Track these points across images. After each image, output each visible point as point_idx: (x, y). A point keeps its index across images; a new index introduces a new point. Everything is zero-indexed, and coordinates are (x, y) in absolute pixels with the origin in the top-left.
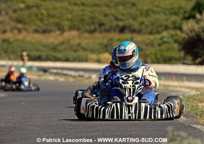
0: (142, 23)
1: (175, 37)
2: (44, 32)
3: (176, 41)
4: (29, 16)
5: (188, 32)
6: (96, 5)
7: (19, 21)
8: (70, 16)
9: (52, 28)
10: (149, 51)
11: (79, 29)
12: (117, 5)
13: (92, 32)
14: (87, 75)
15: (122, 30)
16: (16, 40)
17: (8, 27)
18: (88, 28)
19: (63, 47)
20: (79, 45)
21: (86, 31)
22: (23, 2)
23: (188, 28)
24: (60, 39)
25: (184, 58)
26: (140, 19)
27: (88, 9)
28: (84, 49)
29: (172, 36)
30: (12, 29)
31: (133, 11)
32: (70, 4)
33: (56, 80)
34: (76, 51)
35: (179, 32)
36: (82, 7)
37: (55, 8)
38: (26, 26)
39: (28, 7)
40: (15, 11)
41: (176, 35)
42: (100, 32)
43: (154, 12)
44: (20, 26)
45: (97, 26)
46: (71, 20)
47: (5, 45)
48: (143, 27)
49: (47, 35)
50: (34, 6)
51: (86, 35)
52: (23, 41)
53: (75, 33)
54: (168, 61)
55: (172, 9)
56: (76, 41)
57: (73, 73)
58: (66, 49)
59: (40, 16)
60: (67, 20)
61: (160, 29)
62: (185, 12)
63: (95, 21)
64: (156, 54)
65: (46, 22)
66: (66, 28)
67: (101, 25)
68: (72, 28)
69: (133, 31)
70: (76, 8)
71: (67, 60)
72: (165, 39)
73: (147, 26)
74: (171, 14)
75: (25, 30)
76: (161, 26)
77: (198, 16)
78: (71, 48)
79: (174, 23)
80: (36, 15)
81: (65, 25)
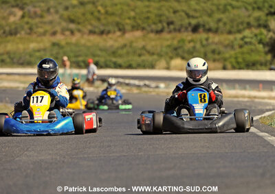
0: (219, 20)
1: (259, 38)
2: (102, 33)
3: (260, 42)
4: (84, 14)
7: (72, 21)
8: (132, 14)
9: (111, 28)
10: (229, 53)
11: (143, 29)
13: (159, 32)
14: (153, 84)
15: (195, 29)
16: (67, 44)
17: (58, 28)
18: (153, 27)
19: (125, 51)
20: (144, 48)
21: (152, 31)
24: (121, 41)
25: (271, 63)
26: (217, 16)
27: (154, 5)
28: (150, 53)
29: (256, 35)
30: (63, 31)
31: (208, 6)
34: (140, 55)
35: (264, 31)
36: (147, 3)
37: (115, 5)
38: (80, 27)
39: (82, 4)
40: (67, 8)
41: (261, 34)
42: (170, 32)
43: (233, 7)
44: (72, 26)
45: (165, 25)
46: (134, 18)
47: (55, 50)
48: (221, 25)
49: (104, 36)
50: (89, 3)
51: (152, 35)
52: (76, 45)
53: (138, 34)
54: (251, 66)
55: (255, 3)
56: (140, 44)
57: (136, 82)
58: (128, 53)
59: (96, 14)
60: (129, 18)
61: (241, 27)
62: (271, 6)
63: (163, 18)
64: (236, 58)
65: (104, 21)
66: (128, 27)
67: (170, 23)
68: (135, 28)
69: (209, 30)
70: (139, 3)
71: (130, 67)
72: (247, 40)
73: (225, 24)
74: (254, 9)
75: (79, 31)
76: (242, 23)
79: (258, 19)
80: (92, 14)
81: (127, 24)
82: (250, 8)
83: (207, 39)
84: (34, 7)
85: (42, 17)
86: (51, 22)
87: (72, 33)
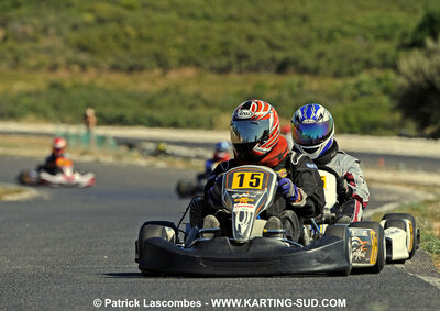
0: (321, 55)
1: (384, 83)
2: (131, 69)
3: (386, 91)
4: (103, 38)
5: (410, 73)
6: (231, 18)
7: (82, 48)
8: (180, 40)
9: (145, 62)
11: (198, 65)
12: (272, 18)
13: (223, 71)
15: (282, 68)
16: (76, 86)
17: (61, 60)
18: (216, 62)
19: (166, 100)
20: (197, 96)
21: (212, 69)
22: (91, 11)
23: (410, 67)
24: (161, 84)
25: (402, 125)
26: (318, 47)
27: (217, 26)
28: (208, 105)
29: (379, 81)
30: (69, 64)
31: (304, 31)
32: (181, 15)
33: (151, 166)
34: (191, 107)
35: (391, 74)
36: (204, 23)
37: (152, 24)
38: (96, 59)
39: (101, 21)
40: (75, 27)
41: (387, 79)
42: (240, 72)
43: (344, 34)
44: (84, 57)
45: (233, 59)
46: (183, 48)
47: (55, 94)
48: (323, 62)
49: (136, 75)
51: (211, 77)
52: (90, 87)
53: (190, 72)
54: (369, 129)
55: (381, 27)
56: (192, 89)
57: (184, 151)
58: (172, 104)
59: (123, 39)
60: (176, 46)
61: (355, 67)
62: (405, 35)
63: (231, 49)
64: (345, 116)
65: (134, 51)
66: (173, 62)
67: (241, 57)
68: (185, 62)
69: (304, 70)
70: (192, 24)
71: (175, 125)
72: (365, 88)
74: (377, 38)
75: (96, 66)
76: (357, 61)
77: (430, 43)
78: (183, 102)
79: (383, 55)
80: (116, 37)
81: (172, 56)
82: (371, 37)
83: (300, 85)
84: (23, 23)
85: (35, 40)
86: (49, 50)
87: (83, 67)
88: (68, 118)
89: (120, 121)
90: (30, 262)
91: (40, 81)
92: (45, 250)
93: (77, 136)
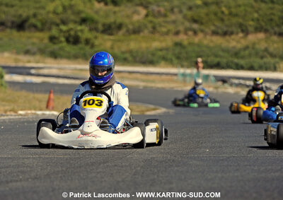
2: (225, 34)
4: (207, 15)
7: (195, 21)
8: (256, 15)
9: (234, 29)
11: (266, 31)
16: (190, 44)
17: (181, 28)
18: (277, 29)
19: (247, 52)
20: (266, 50)
21: (275, 33)
24: (244, 43)
28: (273, 56)
30: (186, 31)
33: (236, 94)
34: (262, 58)
37: (238, 6)
38: (203, 27)
39: (206, 4)
40: (190, 8)
44: (195, 26)
46: (258, 20)
47: (177, 50)
49: (227, 37)
50: (213, 3)
51: (275, 38)
52: (199, 45)
53: (261, 35)
56: (263, 46)
58: (250, 55)
59: (220, 14)
60: (253, 20)
65: (227, 22)
66: (251, 29)
68: (258, 29)
71: (251, 68)
75: (202, 31)
78: (257, 54)
80: (216, 14)
81: (250, 26)
84: (158, 6)
85: (165, 16)
86: (174, 22)
87: (195, 33)
88: (185, 64)
89: (218, 66)
90: (161, 153)
91: (169, 41)
92: (170, 146)
93: (191, 75)
